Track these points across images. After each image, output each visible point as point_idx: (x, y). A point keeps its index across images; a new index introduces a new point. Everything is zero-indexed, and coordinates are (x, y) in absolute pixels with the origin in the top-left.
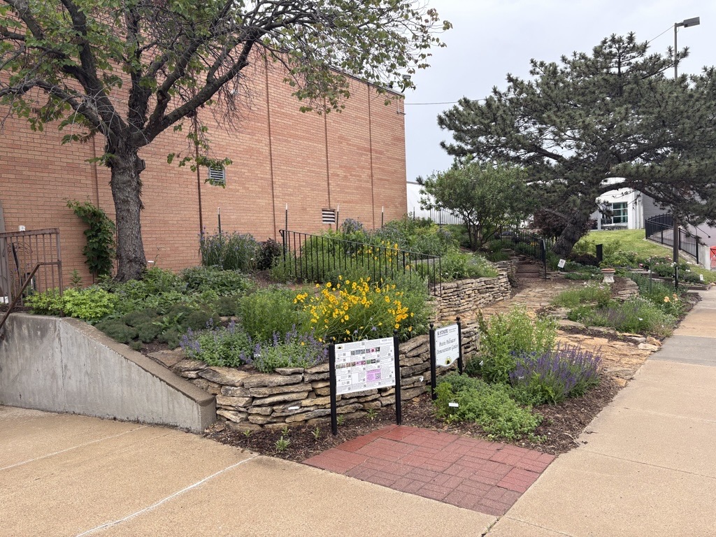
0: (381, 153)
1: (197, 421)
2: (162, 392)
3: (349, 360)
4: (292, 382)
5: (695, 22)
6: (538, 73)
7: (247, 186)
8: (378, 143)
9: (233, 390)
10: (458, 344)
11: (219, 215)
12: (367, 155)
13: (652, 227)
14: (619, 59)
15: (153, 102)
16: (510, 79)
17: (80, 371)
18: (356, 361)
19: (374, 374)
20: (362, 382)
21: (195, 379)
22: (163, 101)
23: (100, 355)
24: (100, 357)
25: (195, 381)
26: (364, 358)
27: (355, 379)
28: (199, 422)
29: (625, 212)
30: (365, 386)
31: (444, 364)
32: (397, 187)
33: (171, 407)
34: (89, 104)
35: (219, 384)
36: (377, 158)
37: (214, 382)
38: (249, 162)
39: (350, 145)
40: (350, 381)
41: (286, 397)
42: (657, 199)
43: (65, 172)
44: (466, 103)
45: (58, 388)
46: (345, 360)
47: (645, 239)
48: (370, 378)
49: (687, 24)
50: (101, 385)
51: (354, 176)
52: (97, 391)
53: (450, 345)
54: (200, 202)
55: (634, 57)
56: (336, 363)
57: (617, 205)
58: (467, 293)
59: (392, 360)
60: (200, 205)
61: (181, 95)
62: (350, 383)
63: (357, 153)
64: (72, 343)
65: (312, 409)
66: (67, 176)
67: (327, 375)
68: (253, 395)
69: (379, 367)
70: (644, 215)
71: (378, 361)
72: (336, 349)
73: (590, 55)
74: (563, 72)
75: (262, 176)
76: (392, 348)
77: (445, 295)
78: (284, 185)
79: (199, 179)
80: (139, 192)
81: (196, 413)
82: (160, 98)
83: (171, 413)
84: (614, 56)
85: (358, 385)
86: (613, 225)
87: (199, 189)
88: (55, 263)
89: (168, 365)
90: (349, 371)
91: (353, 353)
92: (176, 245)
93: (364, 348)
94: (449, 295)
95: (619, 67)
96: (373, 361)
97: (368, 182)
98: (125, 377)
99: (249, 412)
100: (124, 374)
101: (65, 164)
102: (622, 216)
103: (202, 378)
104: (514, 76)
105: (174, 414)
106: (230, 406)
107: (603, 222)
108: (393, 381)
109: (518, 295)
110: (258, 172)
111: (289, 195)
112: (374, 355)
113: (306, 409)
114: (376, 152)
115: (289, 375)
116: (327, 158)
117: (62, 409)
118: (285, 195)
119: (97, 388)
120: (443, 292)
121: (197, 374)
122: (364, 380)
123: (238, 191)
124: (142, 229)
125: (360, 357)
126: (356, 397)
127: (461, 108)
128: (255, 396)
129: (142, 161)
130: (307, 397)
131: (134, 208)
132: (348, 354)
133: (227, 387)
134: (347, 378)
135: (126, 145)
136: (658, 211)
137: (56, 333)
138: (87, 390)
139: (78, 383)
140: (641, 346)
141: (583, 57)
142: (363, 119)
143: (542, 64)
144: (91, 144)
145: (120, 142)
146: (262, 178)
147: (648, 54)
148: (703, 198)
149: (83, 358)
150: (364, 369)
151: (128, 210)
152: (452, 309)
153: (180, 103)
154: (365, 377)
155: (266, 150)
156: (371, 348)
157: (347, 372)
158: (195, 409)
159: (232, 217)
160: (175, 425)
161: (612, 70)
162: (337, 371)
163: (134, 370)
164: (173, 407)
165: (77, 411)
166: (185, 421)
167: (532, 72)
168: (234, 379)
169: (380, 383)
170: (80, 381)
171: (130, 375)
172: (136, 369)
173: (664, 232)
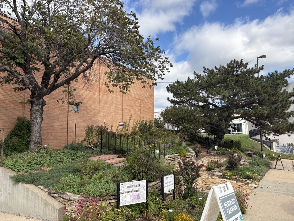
0: (144, 101)
1: (56, 218)
2: (41, 203)
3: (126, 190)
5: (265, 56)
6: (206, 72)
7: (88, 112)
8: (143, 96)
9: (74, 203)
10: (173, 183)
11: (76, 124)
12: (139, 101)
13: (252, 134)
14: (237, 69)
15: (52, 77)
16: (195, 73)
17: (6, 192)
18: (129, 191)
19: (137, 196)
20: (131, 200)
21: (57, 197)
22: (57, 78)
25: (57, 199)
26: (132, 189)
27: (128, 199)
28: (57, 218)
29: (241, 127)
30: (132, 202)
31: (168, 193)
32: (150, 114)
33: (45, 210)
34: (25, 79)
35: (67, 200)
36: (142, 102)
37: (65, 199)
38: (90, 102)
39: (132, 97)
40: (126, 200)
42: (254, 124)
43: (11, 104)
44: (178, 82)
46: (124, 190)
47: (249, 139)
48: (135, 198)
49: (261, 57)
50: (15, 199)
51: (133, 109)
53: (170, 184)
54: (68, 118)
55: (242, 69)
56: (120, 192)
57: (238, 125)
58: (178, 159)
59: (145, 190)
60: (68, 119)
61: (65, 75)
62: (126, 201)
63: (135, 100)
64: (4, 179)
66: (11, 106)
67: (116, 197)
69: (139, 193)
70: (249, 129)
71: (139, 191)
72: (121, 185)
73: (226, 66)
74: (216, 73)
75: (95, 108)
76: (145, 185)
77: (169, 160)
78: (104, 112)
79: (68, 109)
80: (41, 114)
82: (56, 77)
83: (45, 213)
84: (235, 68)
85: (129, 202)
86: (237, 132)
87: (68, 113)
89: (46, 190)
90: (126, 195)
91: (128, 187)
92: (56, 136)
93: (133, 185)
94: (171, 160)
95: (237, 72)
96: (137, 191)
97: (138, 112)
98: (25, 196)
100: (25, 194)
101: (12, 101)
102: (240, 129)
103: (60, 197)
104: (197, 73)
105: (46, 214)
106: (72, 210)
107: (233, 131)
108: (145, 200)
109: (199, 161)
110: (93, 107)
111: (106, 116)
114: (142, 100)
116: (122, 102)
118: (104, 116)
119: (13, 201)
120: (168, 159)
121: (58, 195)
122: (132, 199)
123: (84, 114)
124: (42, 129)
125: (131, 189)
127: (176, 85)
129: (45, 101)
131: (39, 120)
132: (126, 187)
133: (71, 202)
134: (125, 198)
135: (39, 95)
136: (254, 128)
138: (8, 201)
139: (5, 198)
140: (250, 185)
141: (223, 67)
142: (137, 87)
143: (208, 69)
144: (24, 93)
145: (36, 93)
146: (95, 109)
147: (248, 68)
148: (271, 124)
149: (8, 186)
150: (132, 194)
151: (36, 122)
153: (64, 78)
154: (133, 198)
155: (97, 98)
156: (136, 185)
157: (125, 196)
158: (56, 212)
159: (81, 125)
160: (46, 219)
161: (234, 73)
162: (121, 195)
163: (30, 193)
164: (46, 210)
165: (3, 211)
166: (50, 218)
167: (204, 72)
168: (75, 198)
169: (139, 201)
170: (5, 197)
171: (28, 195)
172: (31, 192)
173: (257, 136)
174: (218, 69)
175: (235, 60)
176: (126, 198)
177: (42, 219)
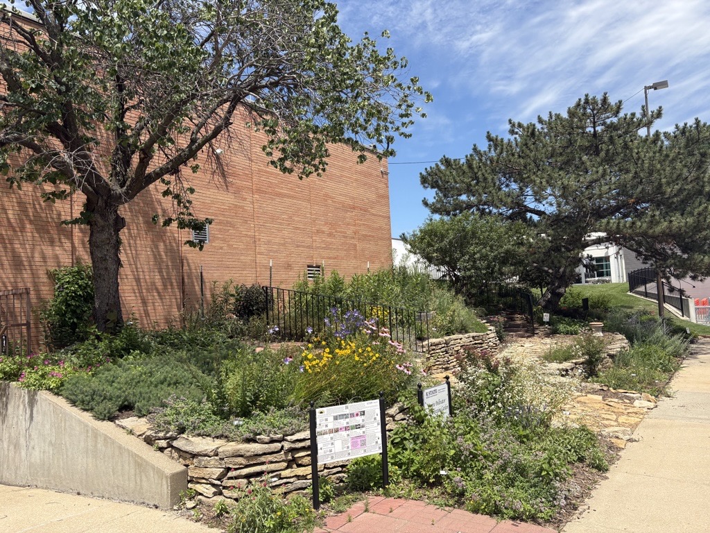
0: (366, 210)
1: (165, 497)
2: (129, 463)
3: (331, 426)
4: (270, 451)
5: (664, 84)
6: (517, 133)
7: (231, 243)
8: (363, 200)
9: (207, 460)
10: (448, 405)
11: (201, 273)
12: (352, 212)
13: (636, 280)
14: (594, 119)
15: (136, 159)
16: (489, 138)
17: (44, 441)
18: (339, 427)
19: (359, 440)
20: (345, 449)
21: (166, 448)
22: (145, 160)
23: (65, 423)
24: (65, 426)
25: (167, 452)
26: (348, 423)
27: (338, 447)
28: (168, 498)
29: (608, 266)
32: (382, 243)
33: (138, 480)
35: (191, 454)
36: (361, 214)
37: (186, 452)
38: (233, 220)
39: (335, 202)
41: (263, 468)
42: (639, 254)
44: (447, 162)
45: (21, 459)
46: (327, 426)
47: (629, 293)
48: (354, 445)
49: (655, 87)
50: (65, 456)
51: (340, 232)
52: (61, 463)
53: (440, 406)
55: (608, 118)
56: (317, 430)
57: (599, 259)
58: (456, 349)
59: (378, 424)
61: (166, 155)
62: (333, 452)
63: (343, 210)
65: (291, 480)
67: (308, 443)
68: (228, 466)
69: (364, 432)
70: (626, 269)
71: (363, 427)
72: (318, 414)
73: (565, 115)
74: (540, 133)
76: (378, 411)
77: (433, 352)
78: (268, 242)
79: (181, 237)
80: (117, 250)
81: (165, 487)
82: (142, 156)
83: (139, 487)
84: (589, 116)
85: (341, 453)
86: (597, 278)
88: (24, 325)
89: (138, 434)
90: (332, 438)
91: (336, 418)
93: (347, 412)
94: (437, 351)
95: (594, 127)
96: (358, 427)
97: (352, 238)
98: (90, 447)
99: (223, 484)
100: (89, 444)
102: (605, 270)
103: (174, 447)
104: (493, 135)
105: (141, 488)
106: (203, 478)
107: (587, 276)
108: (379, 448)
110: (242, 230)
111: (275, 252)
112: (359, 420)
113: (285, 481)
115: (266, 443)
116: (312, 215)
117: (24, 483)
118: (269, 251)
119: (61, 460)
120: (431, 348)
121: (168, 442)
122: (348, 447)
123: (221, 248)
124: (120, 288)
125: (343, 423)
126: (340, 466)
127: (443, 168)
128: (231, 466)
129: (123, 219)
130: (287, 468)
131: (112, 267)
132: (331, 419)
133: (200, 457)
134: (330, 446)
135: (106, 203)
136: (639, 265)
137: (22, 400)
138: (51, 461)
139: (42, 455)
140: (637, 403)
141: (558, 116)
142: (347, 177)
143: (520, 125)
144: (69, 203)
145: (100, 200)
146: (246, 236)
147: (621, 115)
148: (684, 252)
149: (48, 427)
150: (348, 435)
151: (106, 269)
152: (440, 366)
153: (164, 162)
154: (350, 445)
155: (248, 208)
156: (355, 412)
157: (329, 439)
158: (164, 482)
159: (215, 275)
160: (142, 501)
161: (588, 130)
162: (319, 439)
163: (100, 440)
164: (141, 480)
165: (39, 484)
166: (152, 497)
167: (512, 132)
168: (207, 448)
169: (365, 451)
170: (44, 452)
171: (96, 446)
172: (103, 439)
173: (648, 285)
174: (546, 121)
175: (587, 96)
176: (332, 444)
177: (133, 501)
